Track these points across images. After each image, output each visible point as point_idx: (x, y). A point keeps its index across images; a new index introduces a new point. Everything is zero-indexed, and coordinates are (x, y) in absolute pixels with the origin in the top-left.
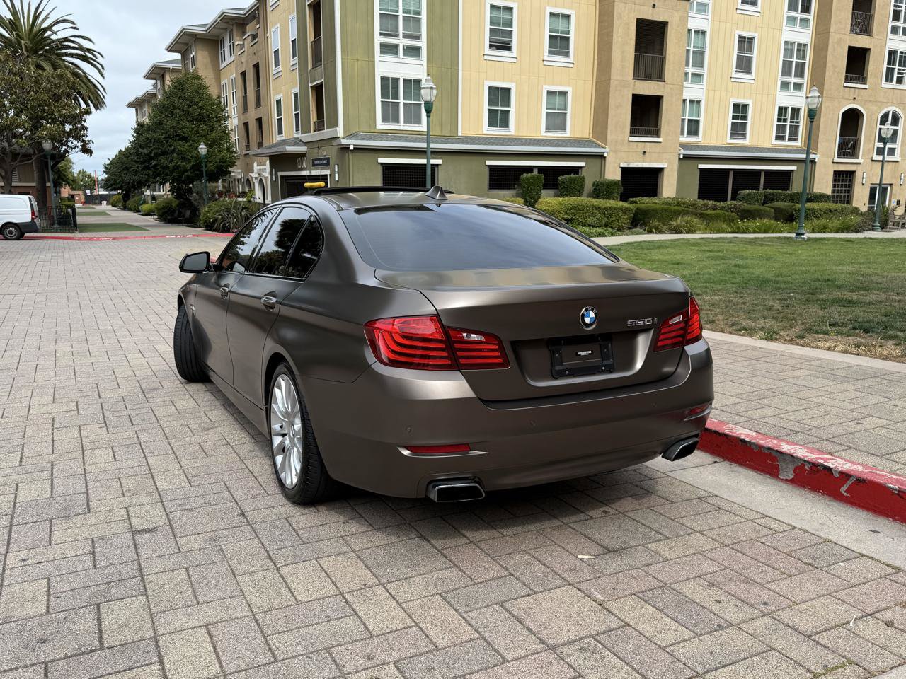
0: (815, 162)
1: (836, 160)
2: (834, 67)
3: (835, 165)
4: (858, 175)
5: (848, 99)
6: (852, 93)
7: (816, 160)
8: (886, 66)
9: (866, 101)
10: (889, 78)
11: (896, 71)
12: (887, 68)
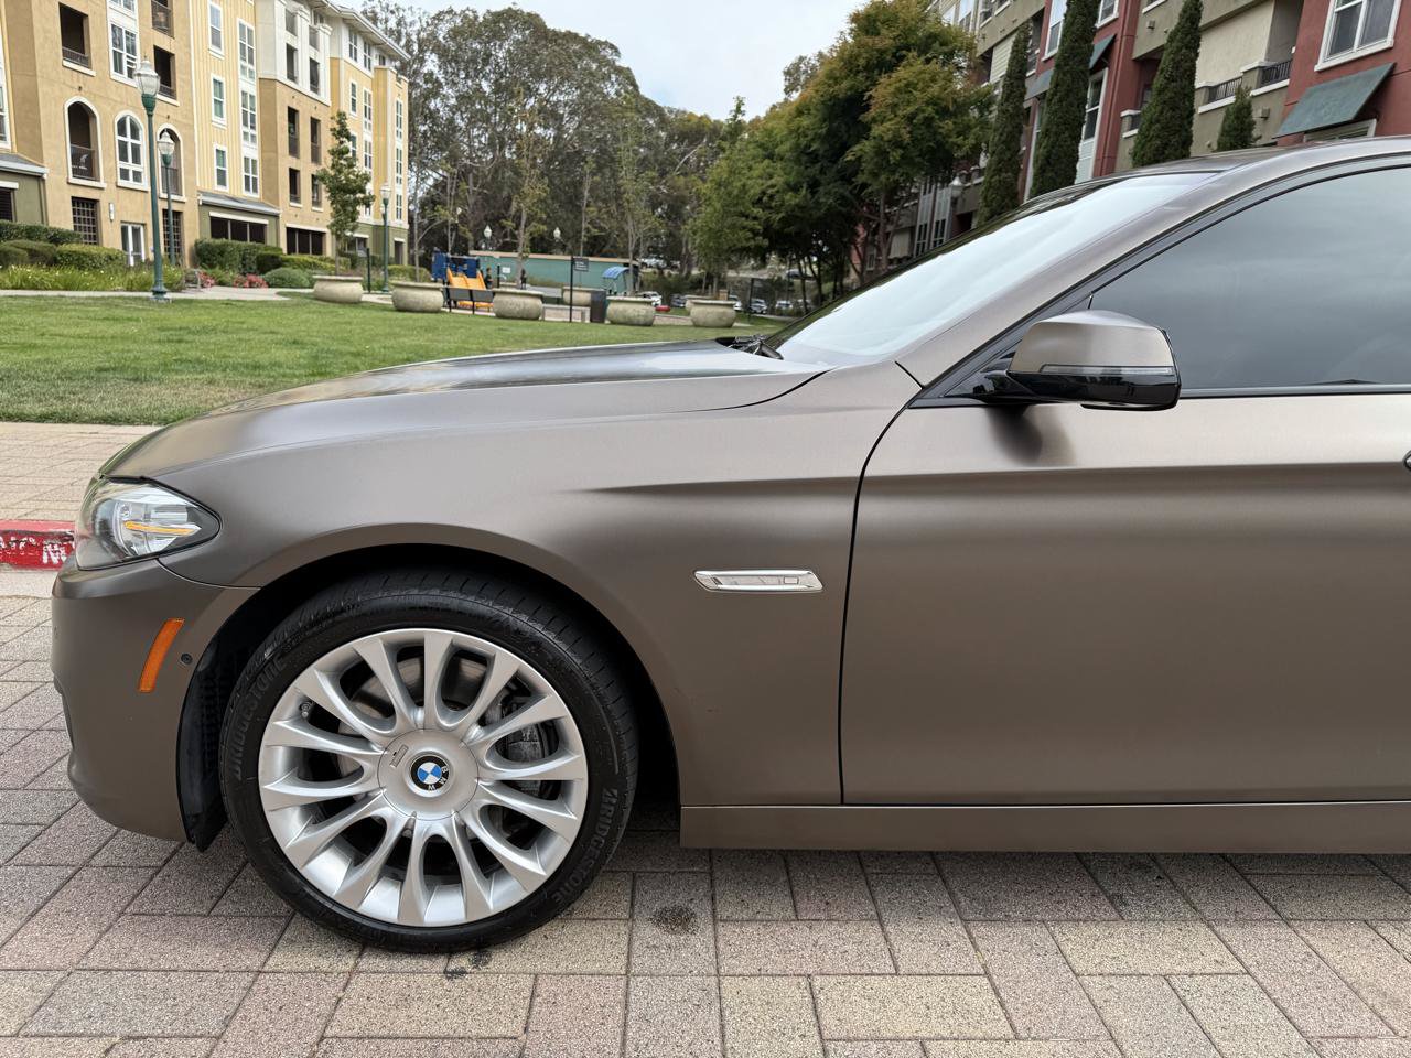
0: (44, 180)
1: (73, 180)
2: (46, 31)
3: (72, 188)
4: (103, 206)
5: (72, 88)
6: (77, 81)
7: (45, 176)
8: (112, 48)
9: (95, 95)
10: (118, 68)
11: (125, 59)
12: (115, 52)
